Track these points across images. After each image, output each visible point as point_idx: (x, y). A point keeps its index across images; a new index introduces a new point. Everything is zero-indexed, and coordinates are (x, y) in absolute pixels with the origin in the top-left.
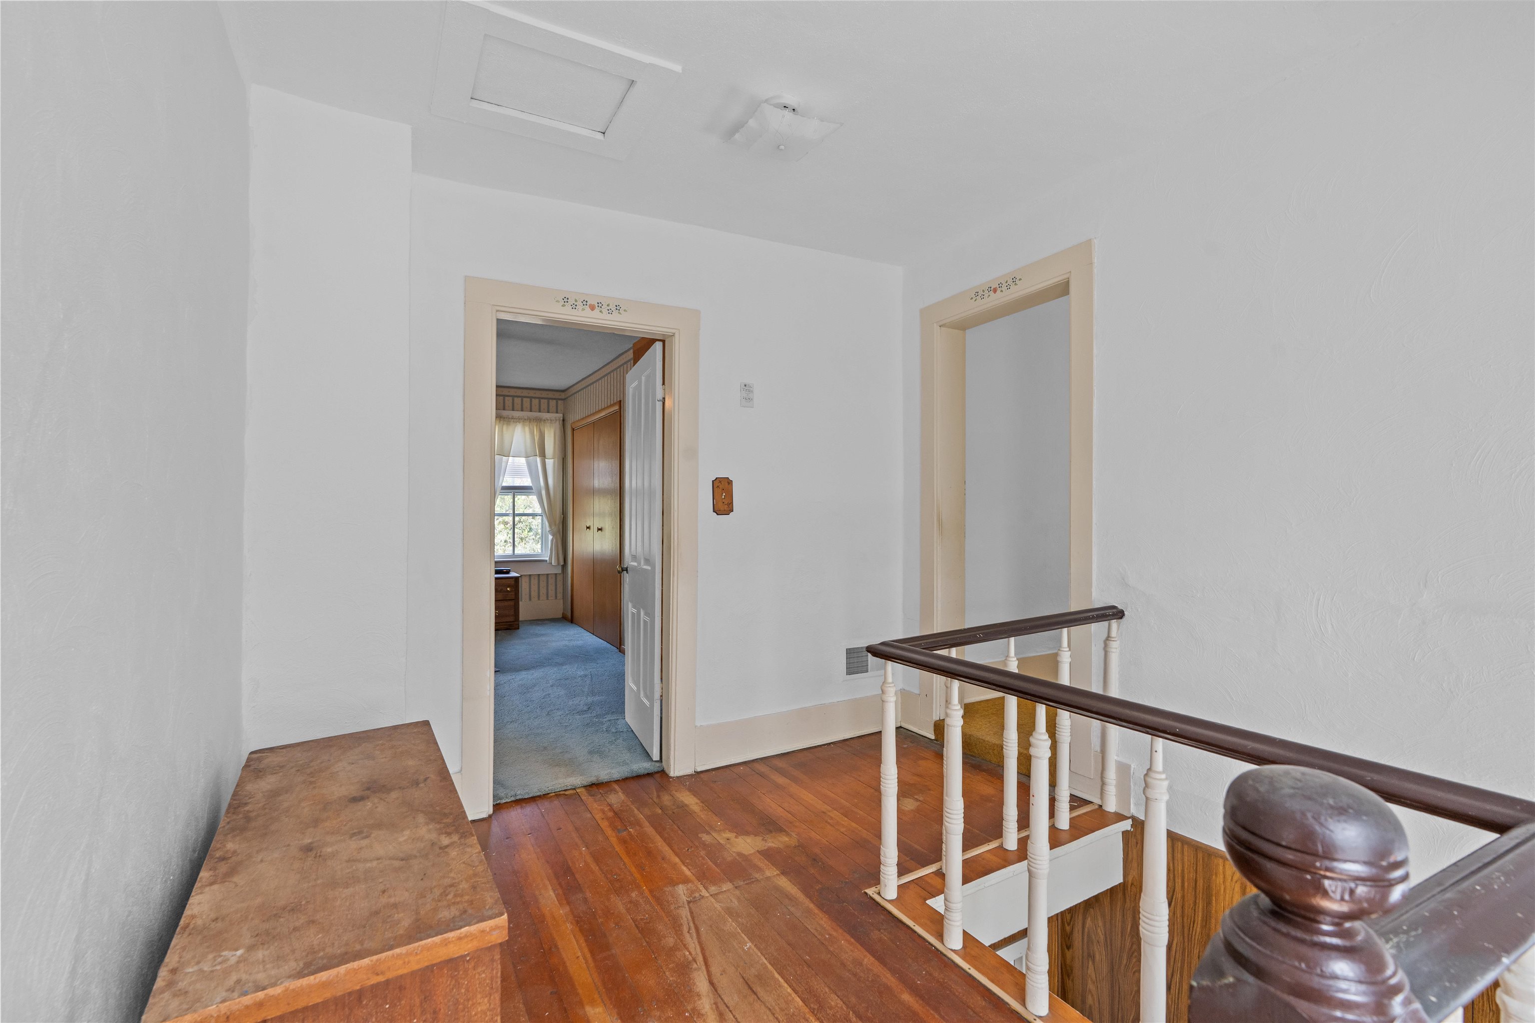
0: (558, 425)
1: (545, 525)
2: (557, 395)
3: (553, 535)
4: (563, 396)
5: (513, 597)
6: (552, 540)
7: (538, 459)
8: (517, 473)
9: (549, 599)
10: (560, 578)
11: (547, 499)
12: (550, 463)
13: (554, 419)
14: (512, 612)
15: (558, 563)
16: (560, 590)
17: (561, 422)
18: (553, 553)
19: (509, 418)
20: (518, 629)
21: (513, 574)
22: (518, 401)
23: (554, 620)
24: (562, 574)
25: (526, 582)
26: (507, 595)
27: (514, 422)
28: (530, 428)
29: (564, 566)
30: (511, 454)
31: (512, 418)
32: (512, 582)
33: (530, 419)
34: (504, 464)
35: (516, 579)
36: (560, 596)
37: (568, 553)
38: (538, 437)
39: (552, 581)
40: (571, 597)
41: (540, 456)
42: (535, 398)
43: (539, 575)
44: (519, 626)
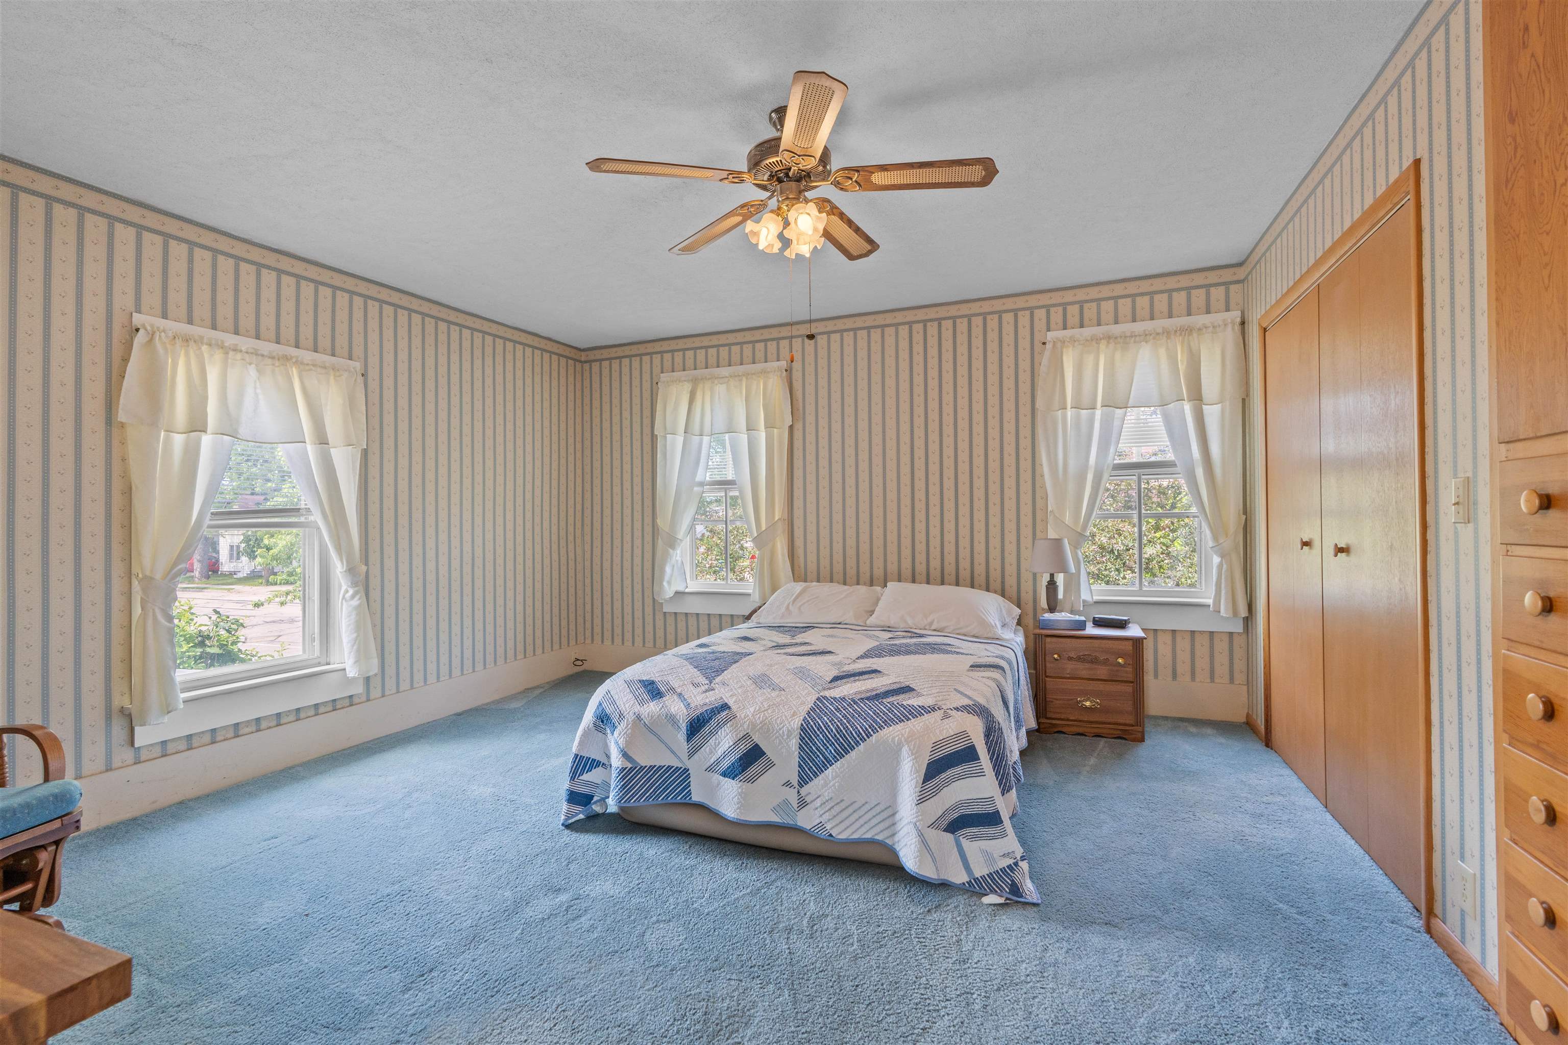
0: (1230, 336)
1: (1205, 536)
2: (1227, 275)
3: (1222, 556)
4: (1241, 273)
5: (1130, 677)
6: (1220, 566)
7: (1187, 408)
8: (1143, 435)
9: (1216, 680)
10: (1239, 642)
11: (1207, 487)
12: (1212, 413)
13: (1221, 323)
14: (1128, 706)
15: (1235, 613)
16: (1239, 665)
17: (1237, 328)
18: (1223, 592)
19: (1126, 337)
20: (1142, 740)
21: (1134, 631)
22: (1143, 303)
23: (1225, 728)
24: (1244, 636)
25: (1165, 644)
26: (1117, 671)
27: (1135, 342)
28: (1168, 349)
29: (1249, 621)
30: (1131, 403)
31: (1132, 336)
32: (1129, 647)
33: (1168, 333)
34: (1116, 423)
35: (1137, 643)
36: (1240, 678)
37: (1258, 594)
38: (1185, 363)
39: (1221, 646)
40: (1265, 690)
41: (1190, 400)
42: (1178, 290)
43: (1193, 632)
44: (1143, 733)
